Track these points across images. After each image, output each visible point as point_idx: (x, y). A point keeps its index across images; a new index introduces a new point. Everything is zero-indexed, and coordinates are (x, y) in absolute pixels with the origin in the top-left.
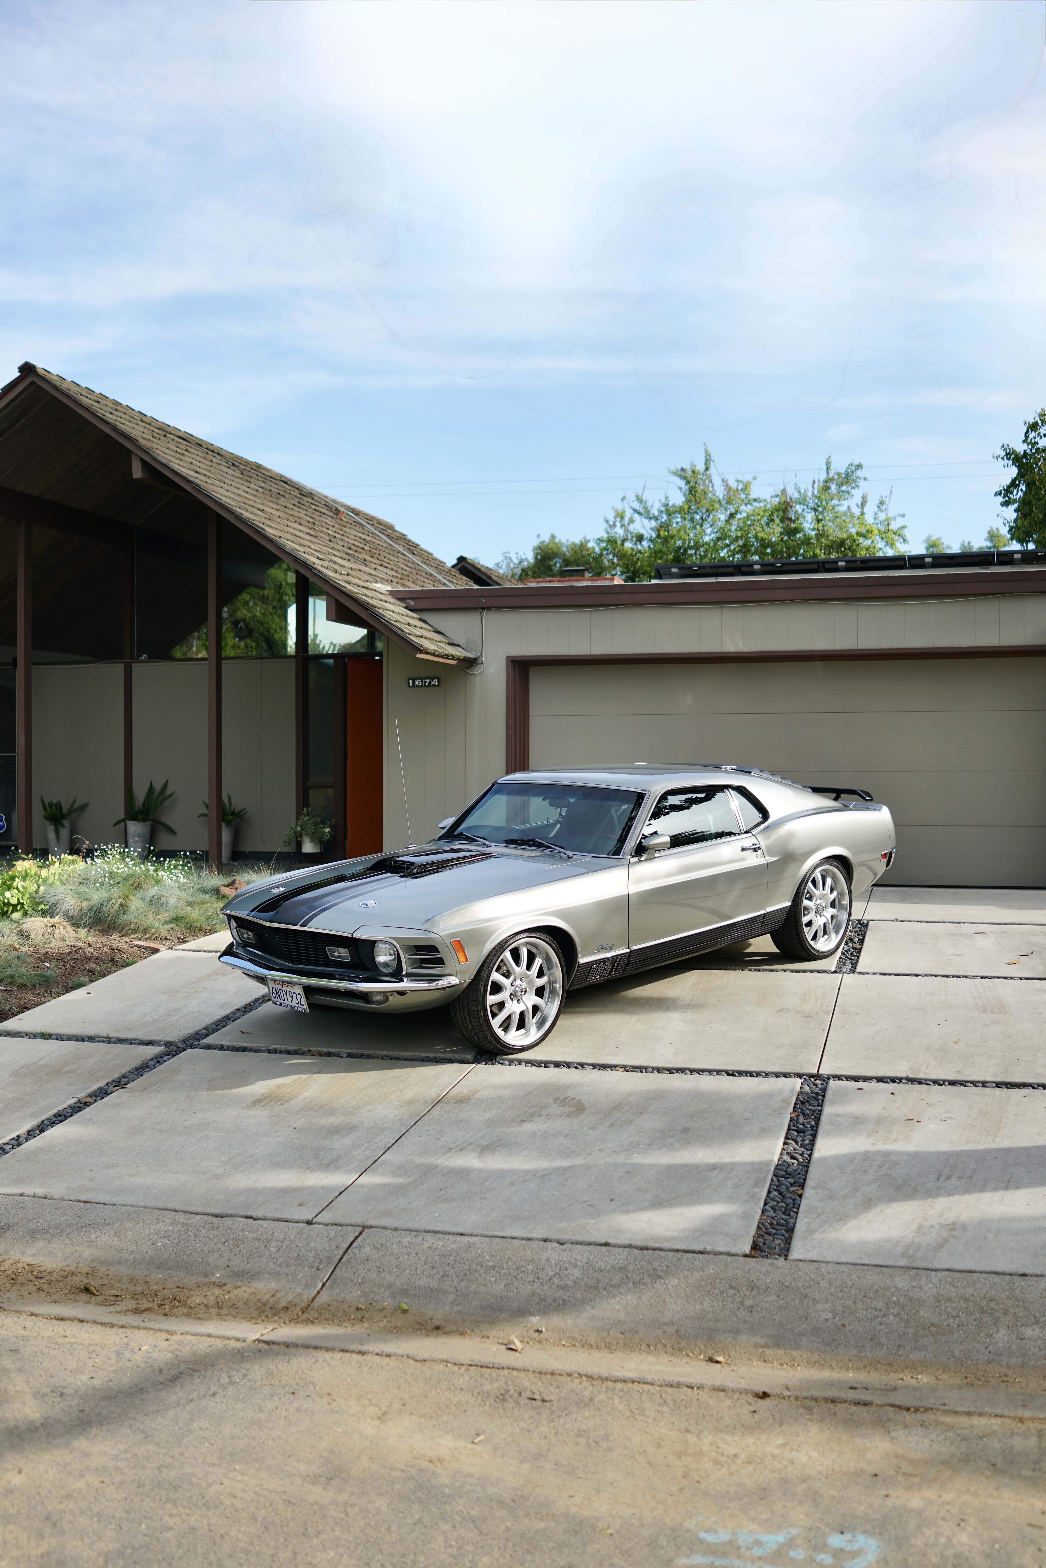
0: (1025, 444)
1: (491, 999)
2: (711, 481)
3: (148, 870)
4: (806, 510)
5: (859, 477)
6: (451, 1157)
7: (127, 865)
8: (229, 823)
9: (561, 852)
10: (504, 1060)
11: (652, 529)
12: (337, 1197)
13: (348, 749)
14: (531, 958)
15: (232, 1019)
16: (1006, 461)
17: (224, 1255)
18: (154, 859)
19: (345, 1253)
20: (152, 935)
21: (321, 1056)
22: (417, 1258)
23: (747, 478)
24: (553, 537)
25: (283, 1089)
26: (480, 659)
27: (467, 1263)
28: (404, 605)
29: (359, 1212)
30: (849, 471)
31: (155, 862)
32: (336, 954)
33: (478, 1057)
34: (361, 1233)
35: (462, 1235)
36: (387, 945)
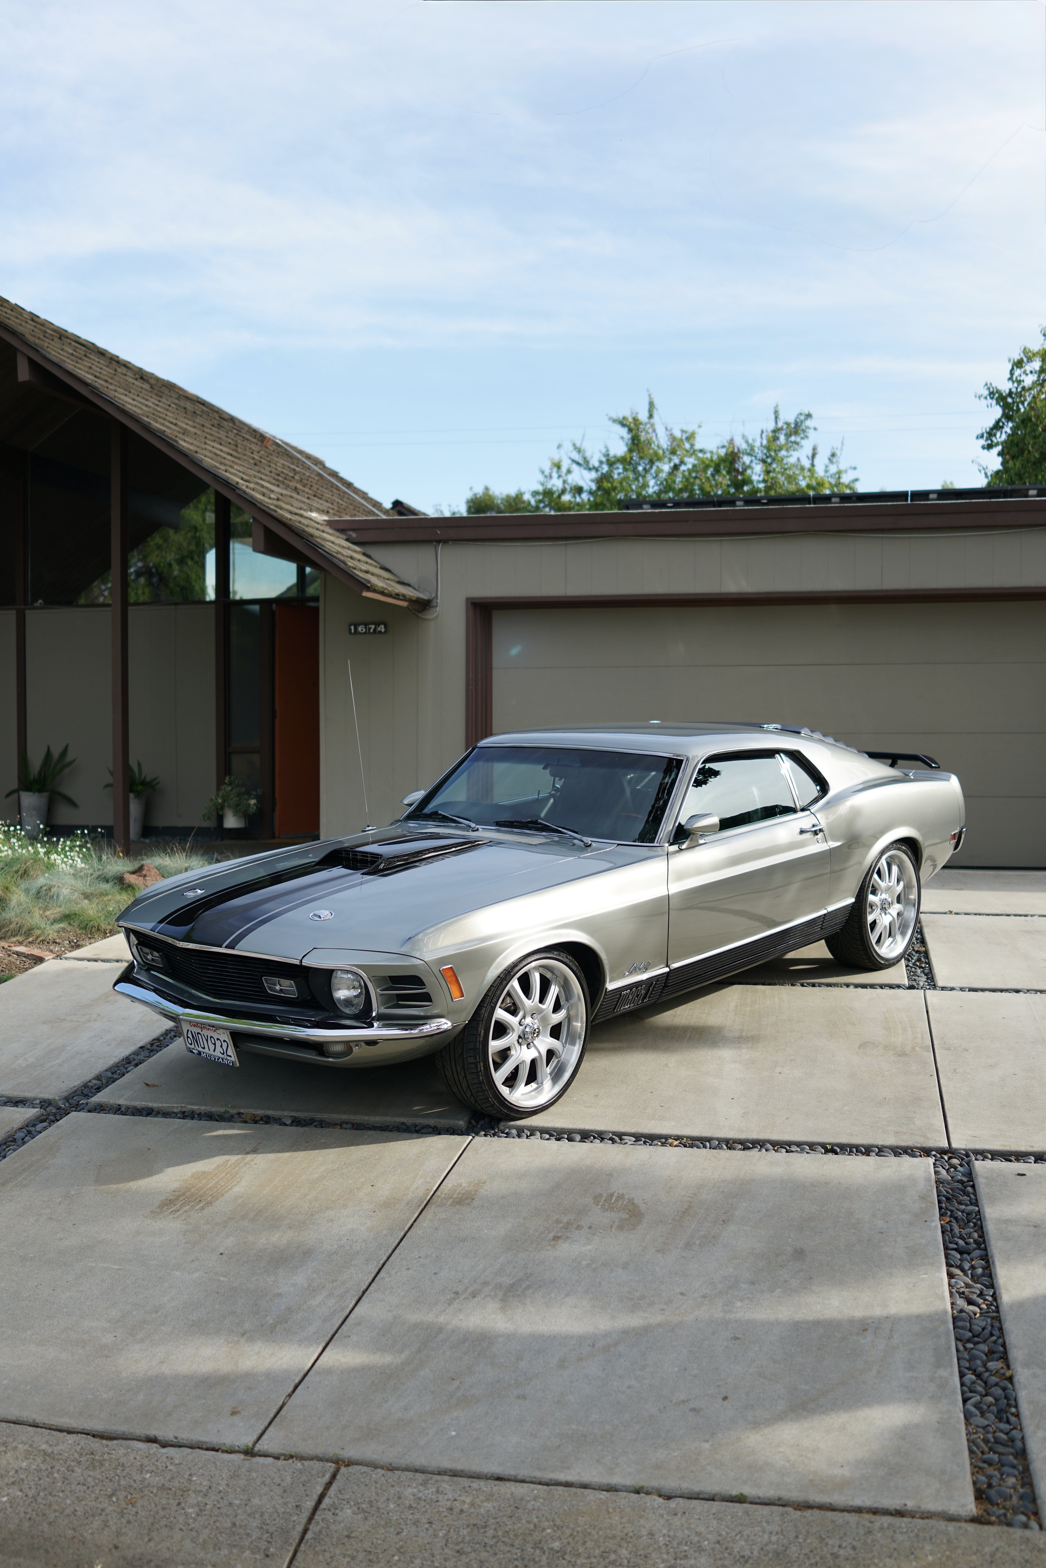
0: (1011, 382)
1: (495, 1045)
2: (654, 431)
3: (37, 853)
4: (755, 461)
5: (808, 428)
6: (460, 1310)
7: (12, 848)
8: (138, 795)
9: (575, 838)
10: (510, 1128)
11: (592, 481)
12: (290, 1396)
13: (277, 708)
14: (545, 985)
15: (133, 1063)
16: (989, 401)
17: (111, 1523)
18: (45, 839)
19: (310, 1519)
20: (37, 938)
21: (256, 1122)
22: (431, 1532)
23: (690, 428)
24: (487, 489)
25: (204, 1182)
26: (435, 601)
27: (517, 1543)
28: (345, 537)
29: (328, 1428)
30: (798, 420)
31: (47, 842)
32: (278, 987)
33: (473, 1122)
34: (334, 1477)
35: (499, 1479)
36: (350, 976)
